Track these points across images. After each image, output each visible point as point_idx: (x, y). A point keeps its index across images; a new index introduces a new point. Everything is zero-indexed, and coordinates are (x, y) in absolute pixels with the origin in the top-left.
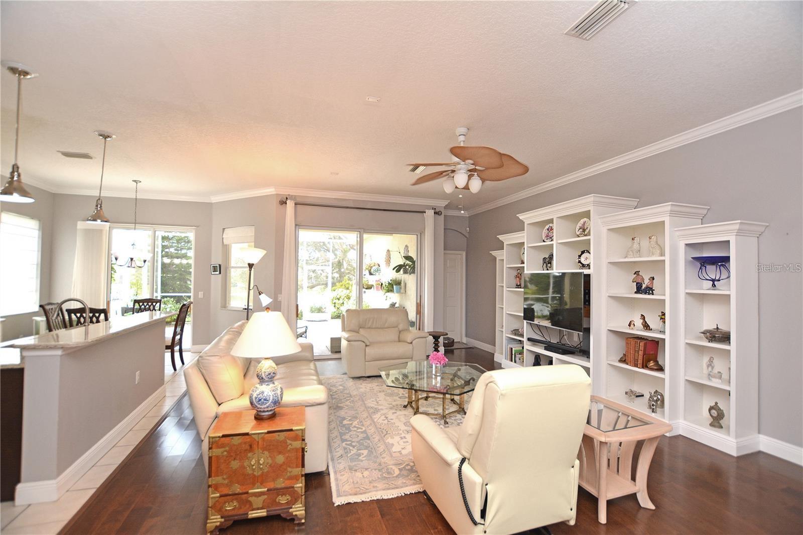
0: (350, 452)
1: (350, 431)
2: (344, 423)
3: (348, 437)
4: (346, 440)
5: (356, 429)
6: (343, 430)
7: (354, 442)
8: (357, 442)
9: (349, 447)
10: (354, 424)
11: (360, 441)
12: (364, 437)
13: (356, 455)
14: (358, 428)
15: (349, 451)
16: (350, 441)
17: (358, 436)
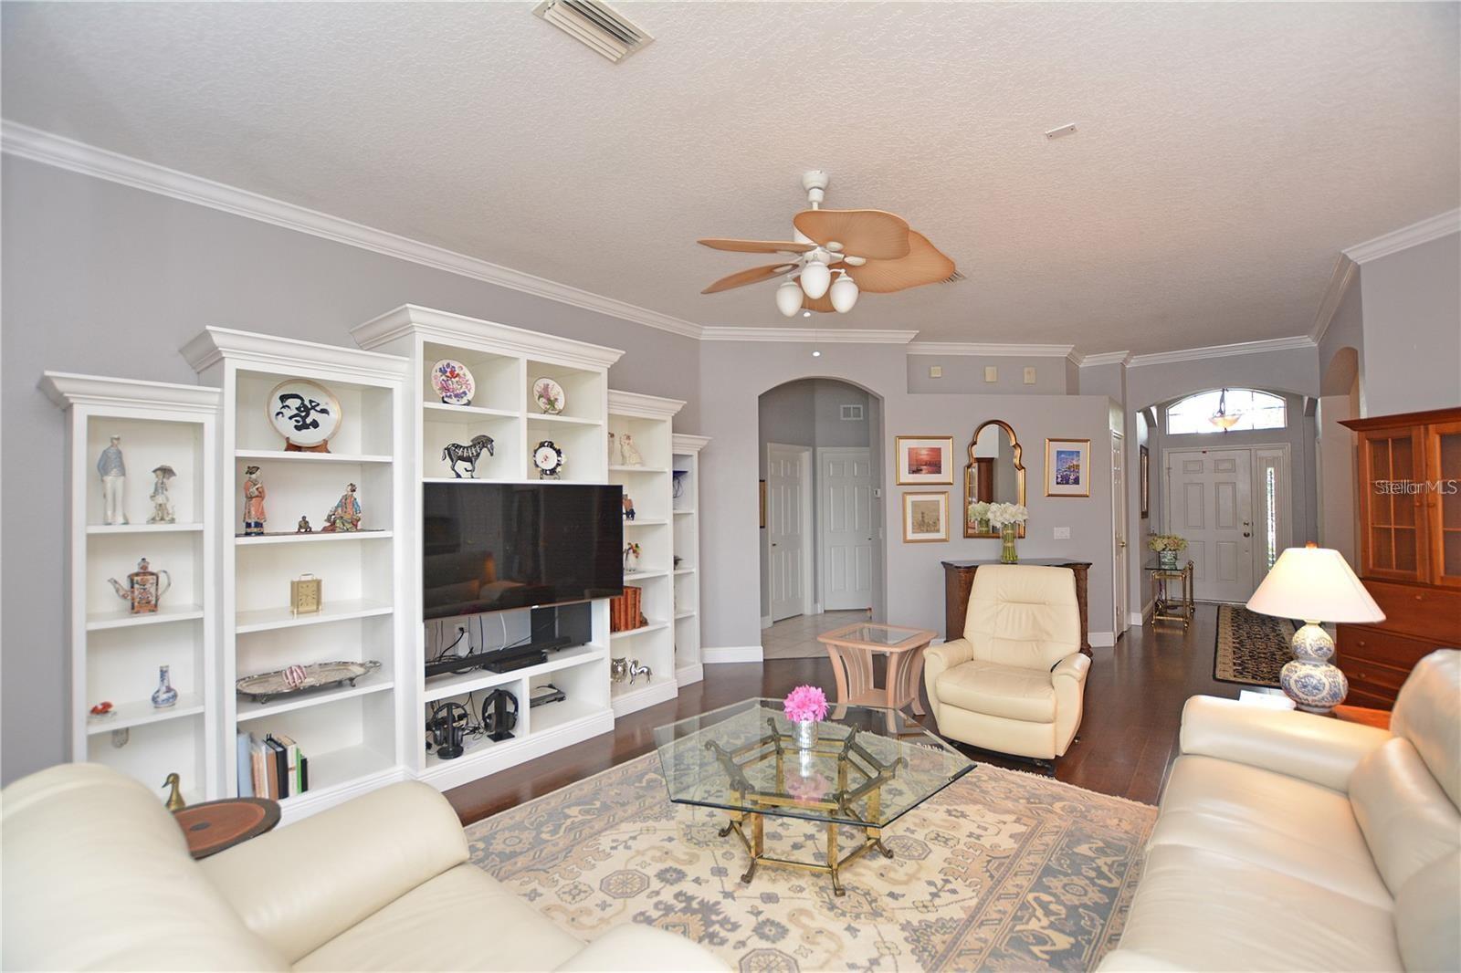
0: (1113, 862)
1: (1072, 910)
2: (1072, 940)
3: (1091, 894)
4: (1103, 890)
5: (1053, 907)
6: (1092, 920)
7: (1087, 878)
8: (1079, 874)
9: (1109, 875)
10: (1045, 922)
11: (1072, 874)
12: (1055, 877)
13: (1106, 852)
14: (1044, 906)
15: (1115, 866)
16: (1094, 884)
17: (1064, 886)
